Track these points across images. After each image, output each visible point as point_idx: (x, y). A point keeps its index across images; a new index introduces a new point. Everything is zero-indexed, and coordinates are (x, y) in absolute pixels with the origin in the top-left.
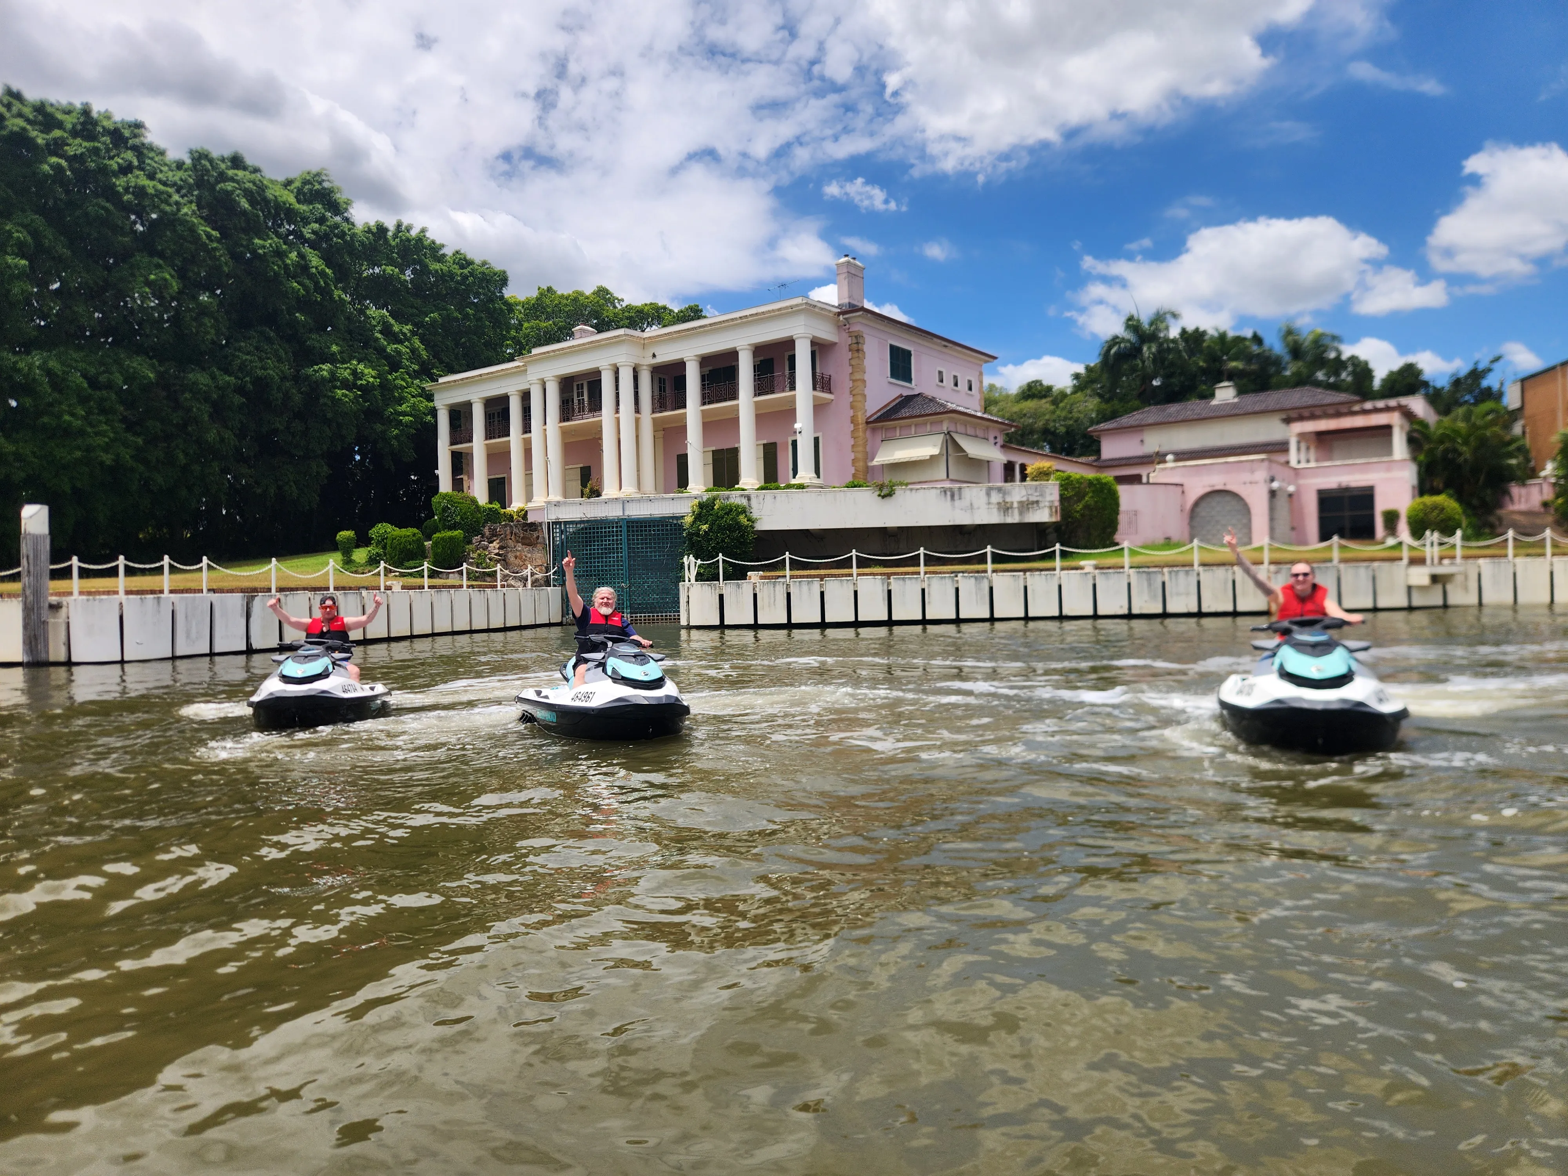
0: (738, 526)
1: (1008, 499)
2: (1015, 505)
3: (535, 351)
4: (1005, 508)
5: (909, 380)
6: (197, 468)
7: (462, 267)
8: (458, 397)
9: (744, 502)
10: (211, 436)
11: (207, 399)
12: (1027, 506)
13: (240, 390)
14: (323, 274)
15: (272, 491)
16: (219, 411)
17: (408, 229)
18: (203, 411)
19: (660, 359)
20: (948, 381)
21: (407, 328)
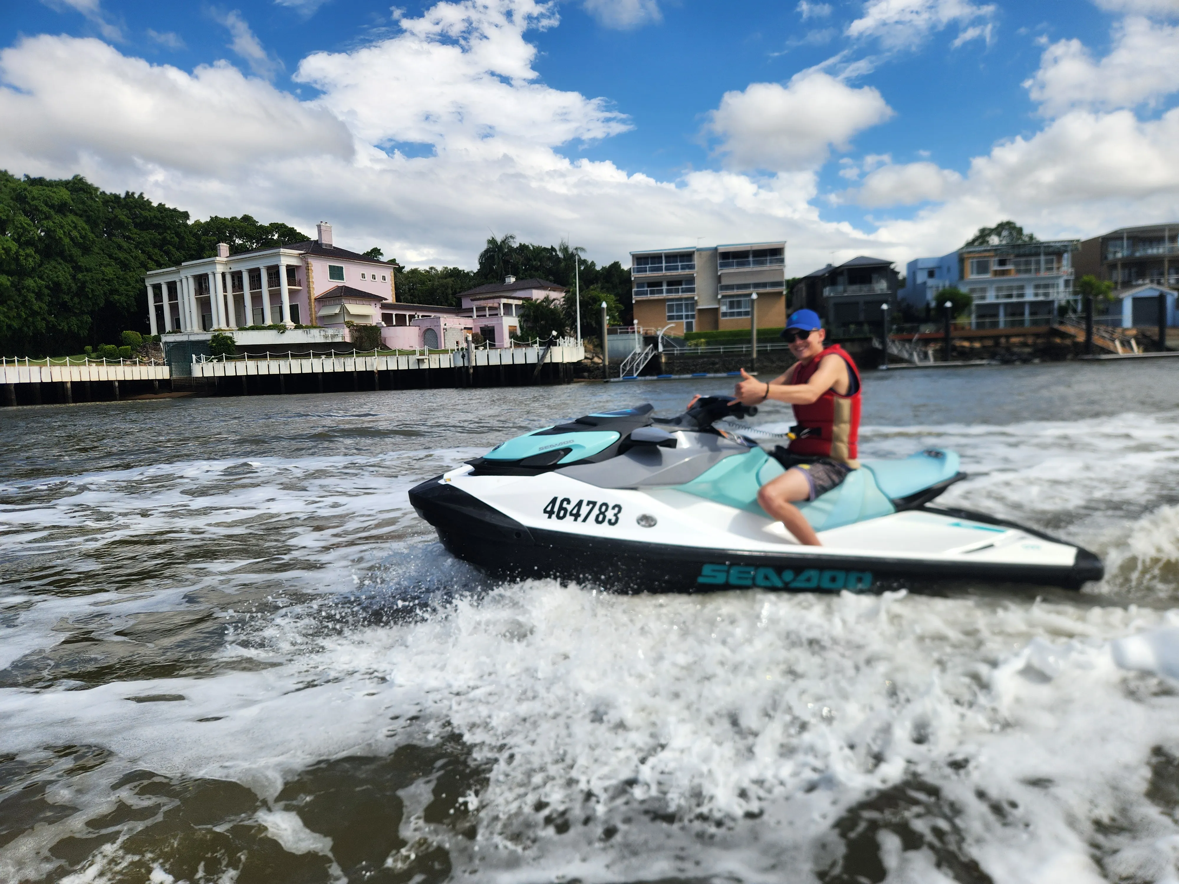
0: (227, 344)
3: (183, 264)
4: (326, 337)
5: (343, 279)
6: (30, 319)
7: (161, 213)
8: (156, 281)
9: (231, 335)
10: (36, 308)
11: (33, 292)
12: (333, 336)
13: (47, 287)
14: (83, 229)
15: (66, 328)
16: (39, 296)
17: (133, 194)
18: (31, 296)
19: (232, 270)
20: (368, 277)
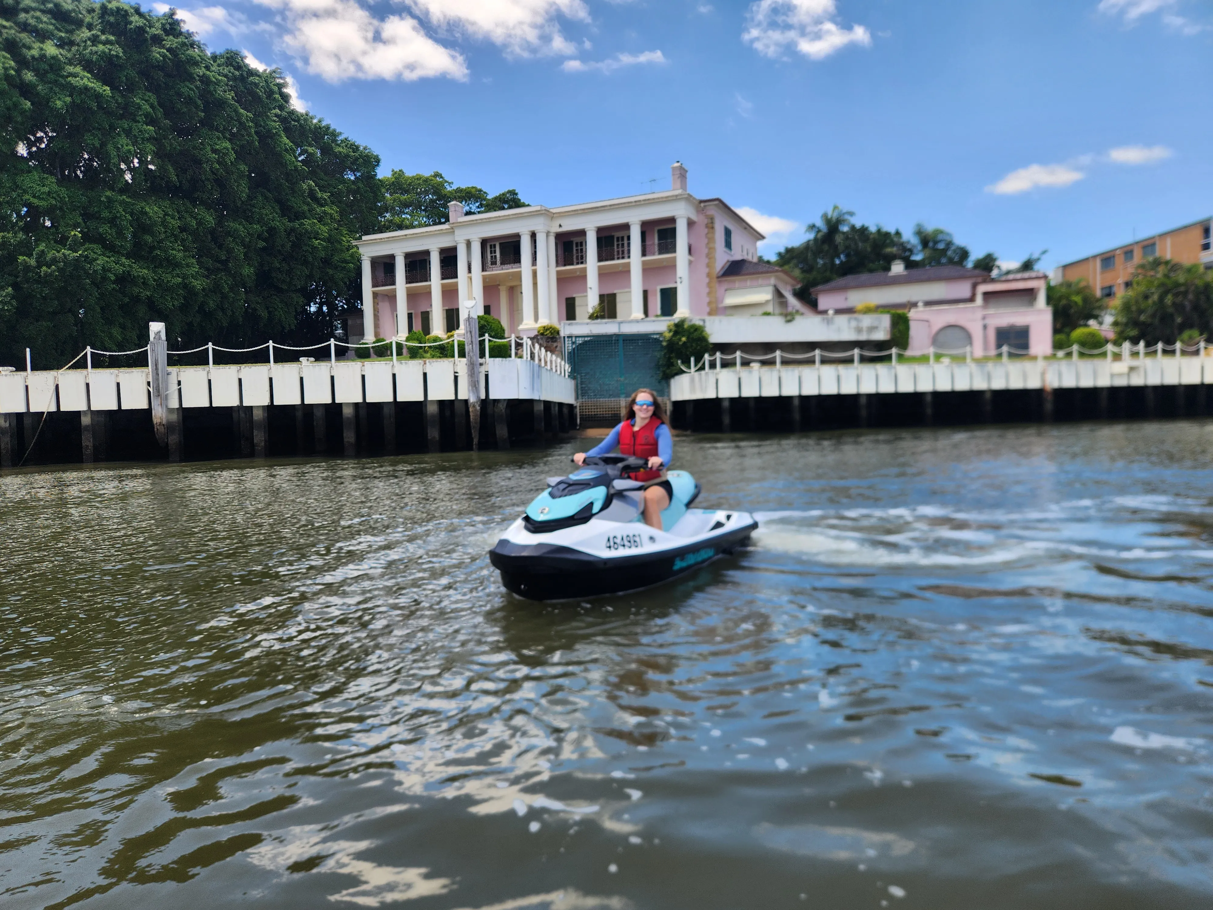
1: (861, 325)
2: (865, 329)
4: (859, 330)
5: (731, 250)
8: (381, 251)
12: (871, 330)
19: (565, 229)
20: (745, 252)
21: (326, 195)
